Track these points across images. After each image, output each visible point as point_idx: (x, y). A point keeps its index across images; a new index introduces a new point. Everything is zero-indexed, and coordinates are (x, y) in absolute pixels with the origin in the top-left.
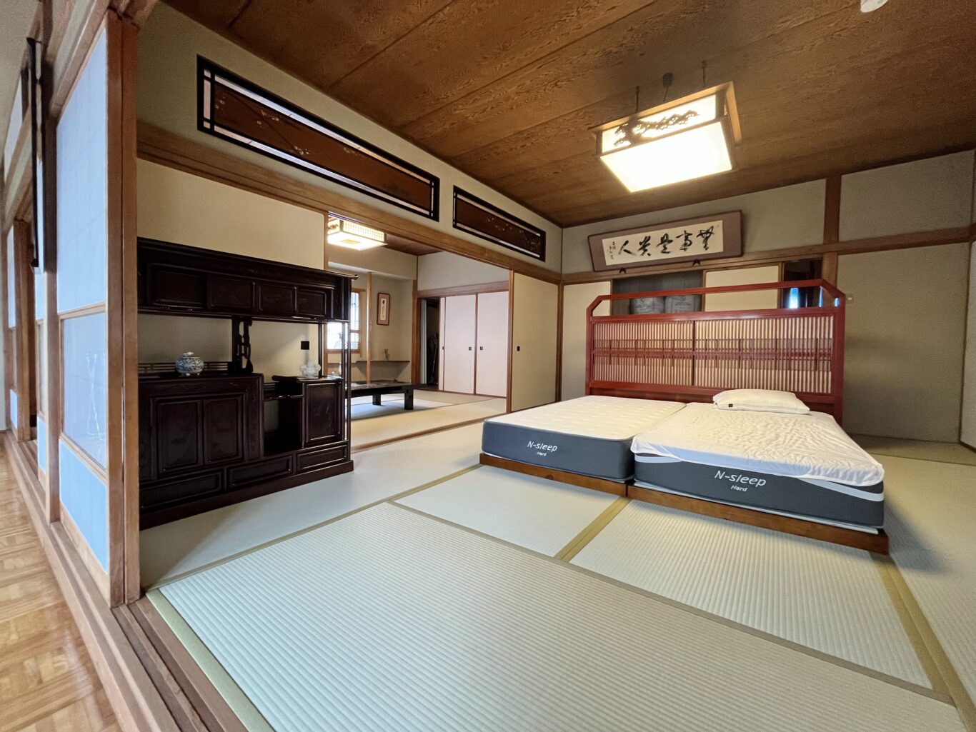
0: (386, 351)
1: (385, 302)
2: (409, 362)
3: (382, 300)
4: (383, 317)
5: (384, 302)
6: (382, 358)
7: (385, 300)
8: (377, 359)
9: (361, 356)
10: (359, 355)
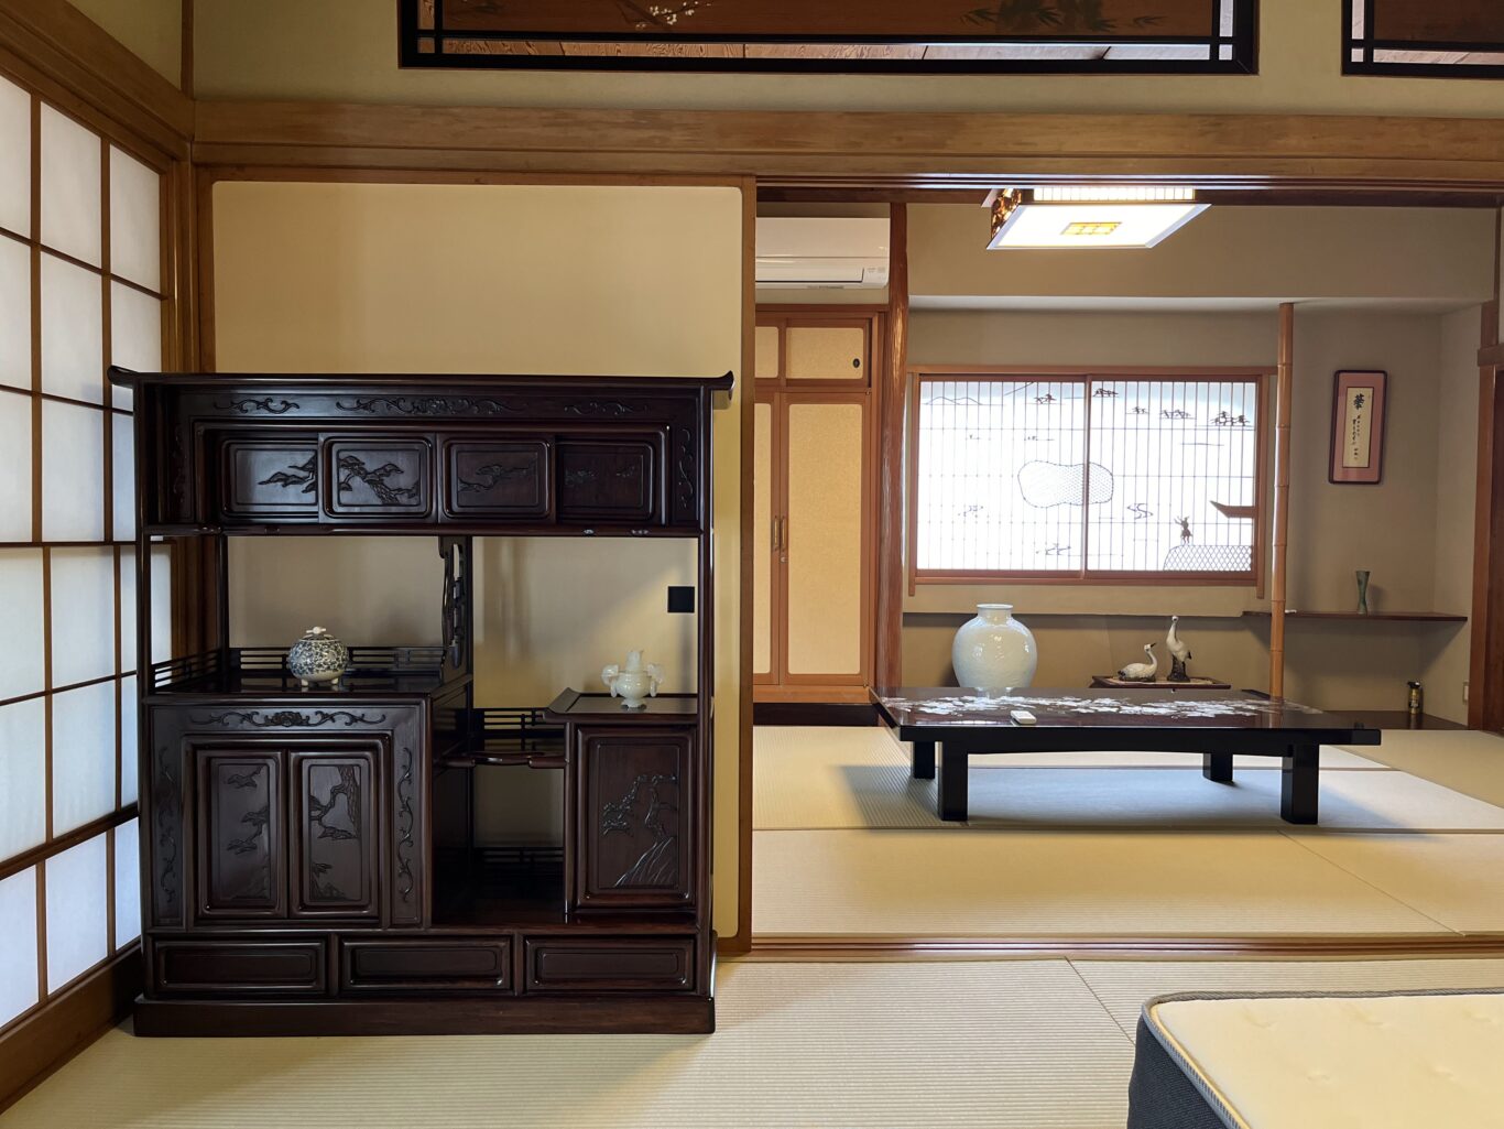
0: (1363, 579)
1: (1367, 403)
2: (1465, 619)
3: (1353, 393)
4: (1355, 451)
5: (1359, 400)
6: (1347, 604)
7: (1367, 393)
8: (1325, 603)
9: (1261, 597)
10: (1253, 590)
